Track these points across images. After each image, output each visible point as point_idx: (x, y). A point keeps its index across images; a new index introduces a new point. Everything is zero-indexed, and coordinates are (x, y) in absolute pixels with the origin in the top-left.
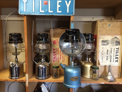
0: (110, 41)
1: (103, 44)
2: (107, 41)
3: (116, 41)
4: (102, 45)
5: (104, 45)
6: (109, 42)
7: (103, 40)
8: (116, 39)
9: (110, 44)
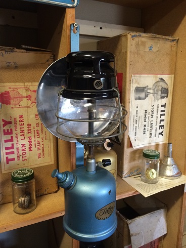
0: (150, 89)
1: (137, 96)
2: (145, 89)
3: (162, 88)
4: (136, 99)
5: (140, 98)
6: (149, 91)
7: (139, 86)
8: (162, 84)
9: (151, 95)
